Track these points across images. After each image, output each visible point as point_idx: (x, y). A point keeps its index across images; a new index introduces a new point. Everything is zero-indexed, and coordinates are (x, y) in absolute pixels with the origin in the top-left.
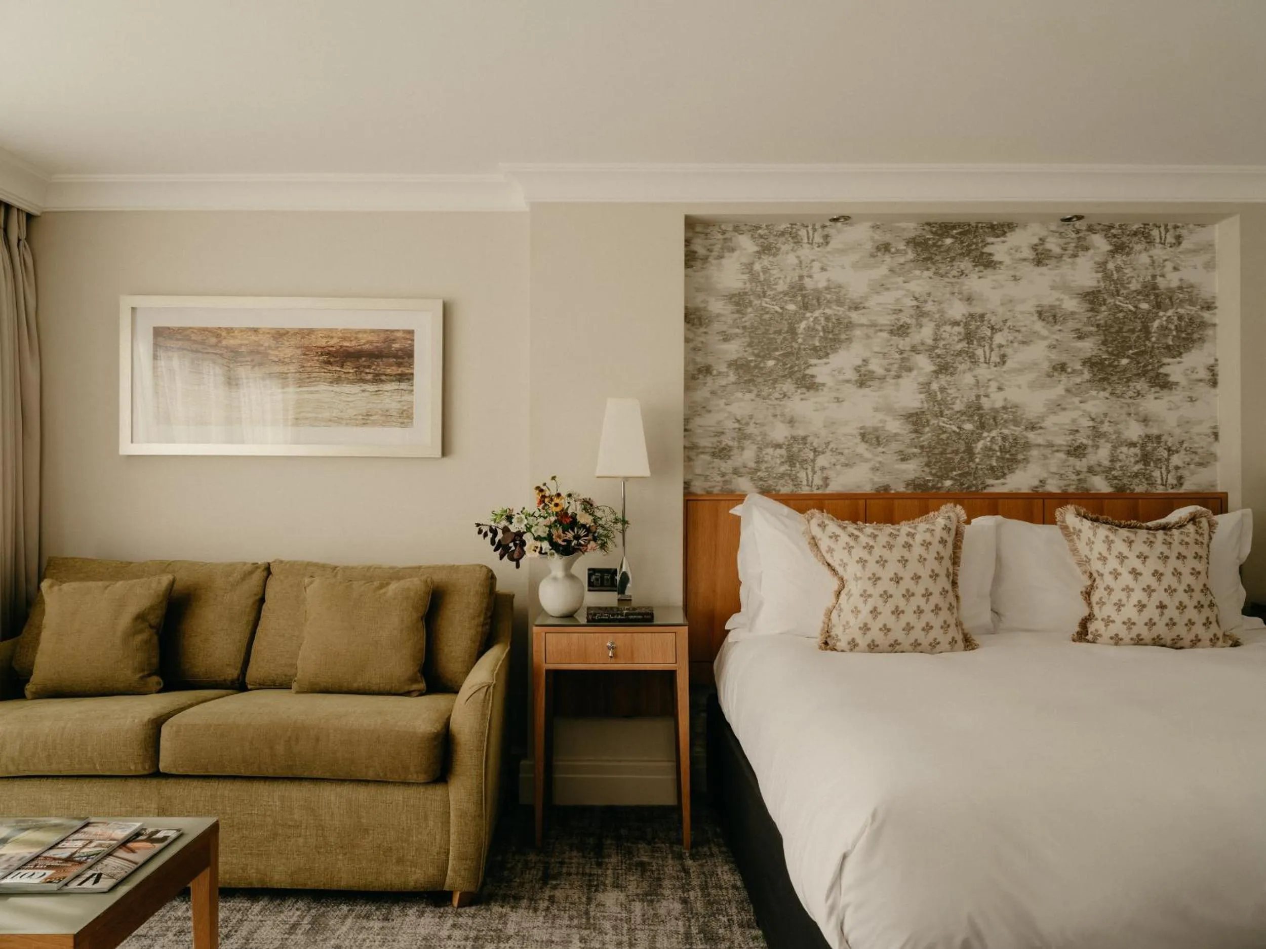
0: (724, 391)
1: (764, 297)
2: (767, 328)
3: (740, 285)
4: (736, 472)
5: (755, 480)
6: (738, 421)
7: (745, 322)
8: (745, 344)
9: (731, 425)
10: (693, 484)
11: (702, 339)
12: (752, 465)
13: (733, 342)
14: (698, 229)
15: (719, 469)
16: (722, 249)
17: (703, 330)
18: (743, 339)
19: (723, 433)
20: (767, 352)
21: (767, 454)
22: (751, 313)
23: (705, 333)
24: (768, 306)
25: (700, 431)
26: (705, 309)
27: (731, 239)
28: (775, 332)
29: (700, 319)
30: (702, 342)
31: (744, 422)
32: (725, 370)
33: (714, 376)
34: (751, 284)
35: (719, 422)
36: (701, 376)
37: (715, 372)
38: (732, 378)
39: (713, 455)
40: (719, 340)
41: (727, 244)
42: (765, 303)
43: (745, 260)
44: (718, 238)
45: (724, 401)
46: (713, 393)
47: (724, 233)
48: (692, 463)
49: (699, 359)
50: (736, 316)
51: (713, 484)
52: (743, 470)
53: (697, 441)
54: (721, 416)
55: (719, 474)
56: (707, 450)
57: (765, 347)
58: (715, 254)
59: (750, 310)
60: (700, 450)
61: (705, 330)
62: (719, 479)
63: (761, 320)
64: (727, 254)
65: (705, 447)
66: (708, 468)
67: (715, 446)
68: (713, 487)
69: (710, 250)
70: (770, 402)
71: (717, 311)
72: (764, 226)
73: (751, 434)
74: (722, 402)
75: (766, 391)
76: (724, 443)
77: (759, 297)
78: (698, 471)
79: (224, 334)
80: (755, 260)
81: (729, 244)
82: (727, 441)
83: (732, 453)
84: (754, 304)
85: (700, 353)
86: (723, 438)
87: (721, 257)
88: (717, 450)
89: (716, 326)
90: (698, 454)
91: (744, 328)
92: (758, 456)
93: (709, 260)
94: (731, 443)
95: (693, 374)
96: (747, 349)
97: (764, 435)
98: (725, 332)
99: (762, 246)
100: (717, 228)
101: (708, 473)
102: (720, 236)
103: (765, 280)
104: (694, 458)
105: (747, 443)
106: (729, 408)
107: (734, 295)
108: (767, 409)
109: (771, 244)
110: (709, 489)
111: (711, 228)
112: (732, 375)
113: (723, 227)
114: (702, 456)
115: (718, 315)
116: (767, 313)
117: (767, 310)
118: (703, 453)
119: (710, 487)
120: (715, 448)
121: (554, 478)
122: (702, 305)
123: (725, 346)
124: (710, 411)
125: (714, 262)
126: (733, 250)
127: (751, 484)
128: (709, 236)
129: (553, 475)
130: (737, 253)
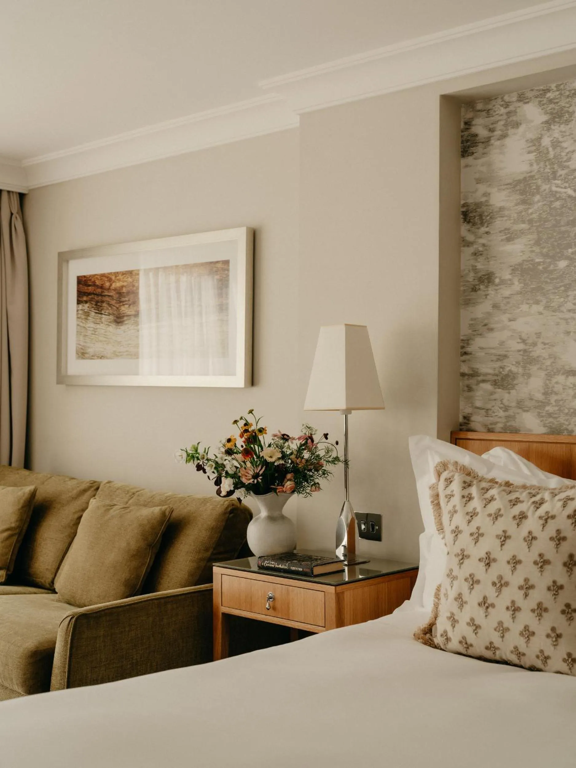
0: (508, 303)
1: (555, 178)
2: (558, 218)
3: (525, 168)
4: (520, 405)
5: (542, 417)
6: (524, 341)
7: (532, 214)
8: (532, 242)
9: (515, 346)
10: (473, 418)
11: (481, 241)
12: (539, 396)
13: (516, 241)
14: (480, 106)
15: (501, 400)
16: (505, 125)
17: (483, 229)
18: (530, 236)
19: (506, 356)
20: (558, 250)
21: (557, 383)
22: (539, 201)
23: (487, 233)
24: (558, 189)
25: (481, 354)
26: (487, 204)
27: (515, 112)
28: (568, 224)
29: (481, 216)
30: (484, 245)
31: (530, 341)
32: (509, 277)
33: (497, 285)
34: (538, 164)
35: (502, 343)
36: (482, 287)
37: (497, 281)
38: (517, 286)
39: (495, 383)
40: (502, 240)
41: (511, 119)
42: (556, 186)
43: (531, 135)
44: (501, 112)
45: (508, 315)
46: (495, 306)
47: (507, 105)
48: (471, 394)
49: (479, 266)
50: (521, 208)
51: (496, 419)
52: (528, 403)
53: (477, 366)
54: (506, 334)
55: (501, 408)
56: (489, 377)
57: (556, 244)
58: (498, 133)
59: (537, 198)
60: (480, 378)
61: (487, 229)
62: (502, 413)
63: (551, 209)
64: (511, 131)
65: (486, 374)
66: (490, 400)
67: (496, 372)
68: (496, 423)
69: (492, 130)
70: (561, 315)
71: (502, 204)
72: (553, 86)
73: (538, 357)
74: (505, 318)
75: (557, 300)
76: (507, 369)
77: (547, 180)
78: (478, 404)
79: (113, 278)
80: (543, 132)
81: (514, 118)
82: (510, 366)
83: (515, 382)
84: (542, 189)
85: (481, 259)
86: (505, 362)
87: (504, 136)
88: (499, 378)
89: (499, 224)
90: (478, 383)
91: (531, 221)
92: (546, 385)
93: (492, 141)
94: (514, 369)
95: (474, 286)
96: (534, 249)
97: (554, 357)
98: (509, 229)
99: (551, 113)
100: (499, 101)
101: (489, 406)
102: (503, 111)
103: (555, 157)
104: (474, 387)
105: (534, 369)
106: (513, 325)
107: (519, 182)
108: (558, 324)
109: (562, 108)
110: (490, 427)
111: (493, 102)
112: (516, 283)
113: (506, 98)
114: (482, 385)
115: (501, 209)
116: (557, 199)
117: (558, 196)
118: (484, 381)
119: (491, 424)
120: (497, 375)
121: (251, 412)
122: (483, 199)
123: (509, 247)
124: (491, 330)
125: (498, 143)
126: (517, 125)
127: (538, 421)
128: (491, 112)
129: (251, 409)
130: (522, 129)
